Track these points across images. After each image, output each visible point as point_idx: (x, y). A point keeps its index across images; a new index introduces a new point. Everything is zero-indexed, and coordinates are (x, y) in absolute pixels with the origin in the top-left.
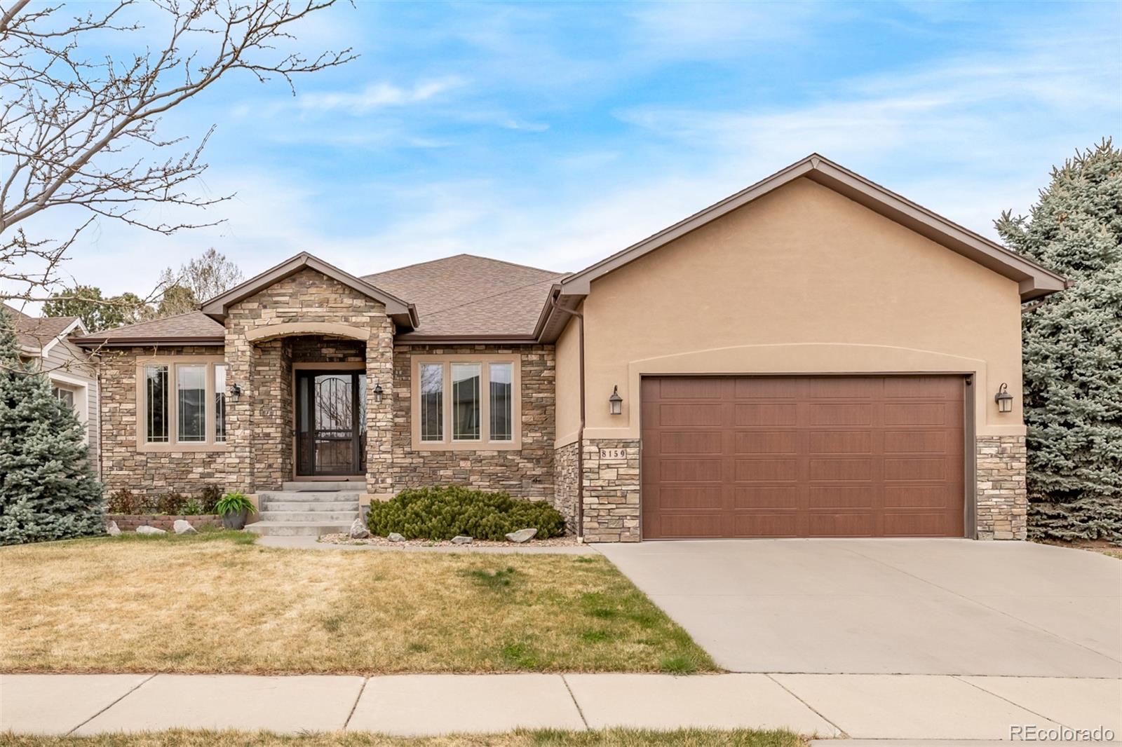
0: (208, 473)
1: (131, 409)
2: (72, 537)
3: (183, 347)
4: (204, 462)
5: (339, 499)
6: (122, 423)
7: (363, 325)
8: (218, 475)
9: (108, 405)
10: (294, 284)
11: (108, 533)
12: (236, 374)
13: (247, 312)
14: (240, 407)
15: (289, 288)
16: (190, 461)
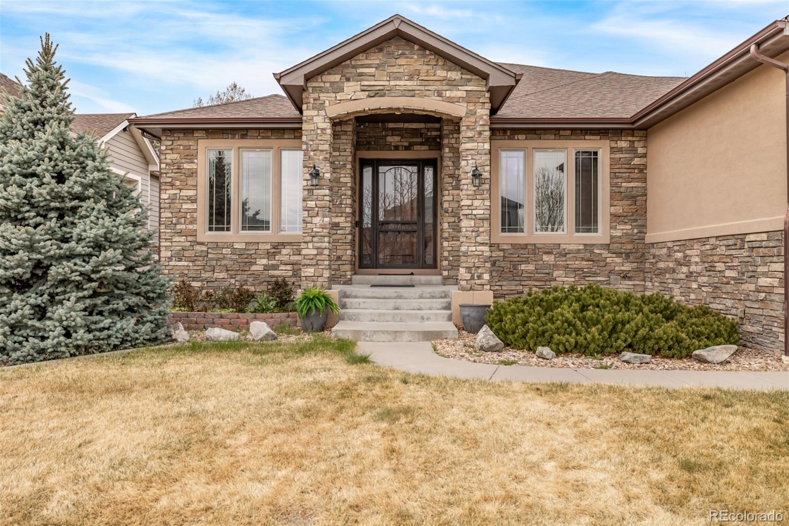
0: (273, 265)
1: (191, 196)
2: (132, 346)
3: (247, 129)
4: (268, 253)
5: (424, 295)
6: (182, 210)
7: (458, 100)
8: (282, 267)
9: (168, 192)
10: (381, 54)
11: (174, 337)
12: (315, 155)
13: (328, 85)
14: (319, 191)
15: (375, 59)
16: (253, 252)
